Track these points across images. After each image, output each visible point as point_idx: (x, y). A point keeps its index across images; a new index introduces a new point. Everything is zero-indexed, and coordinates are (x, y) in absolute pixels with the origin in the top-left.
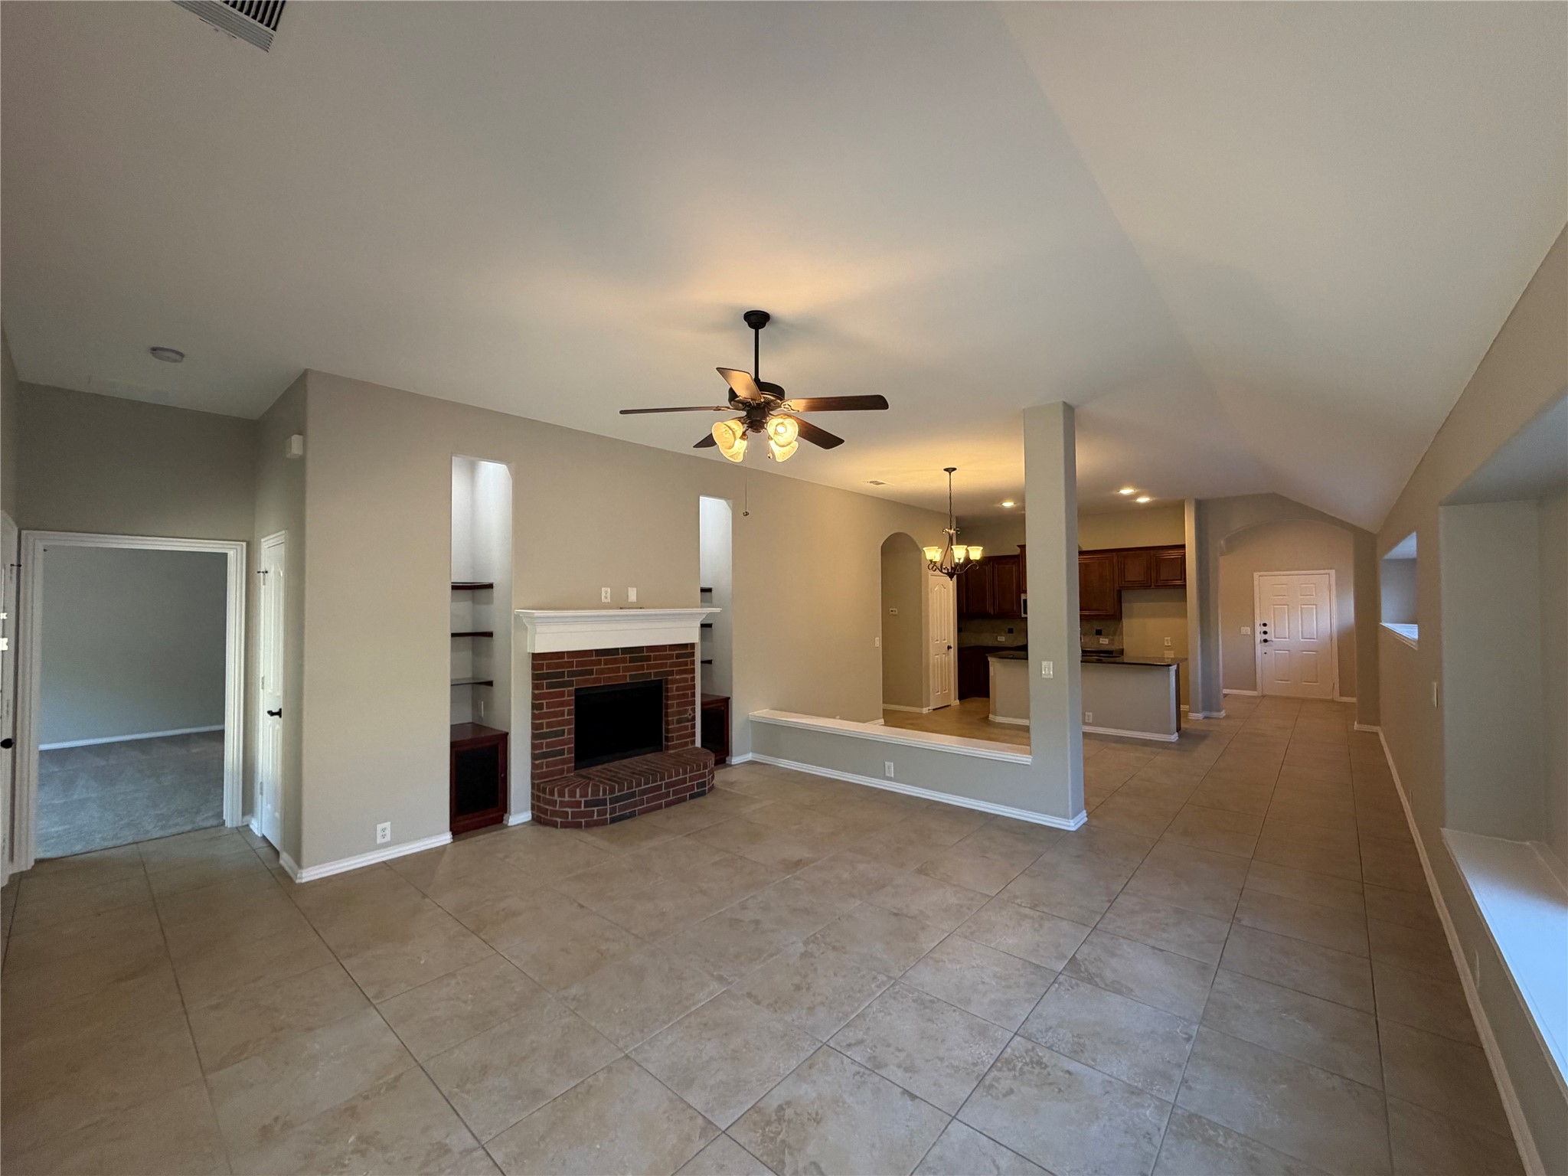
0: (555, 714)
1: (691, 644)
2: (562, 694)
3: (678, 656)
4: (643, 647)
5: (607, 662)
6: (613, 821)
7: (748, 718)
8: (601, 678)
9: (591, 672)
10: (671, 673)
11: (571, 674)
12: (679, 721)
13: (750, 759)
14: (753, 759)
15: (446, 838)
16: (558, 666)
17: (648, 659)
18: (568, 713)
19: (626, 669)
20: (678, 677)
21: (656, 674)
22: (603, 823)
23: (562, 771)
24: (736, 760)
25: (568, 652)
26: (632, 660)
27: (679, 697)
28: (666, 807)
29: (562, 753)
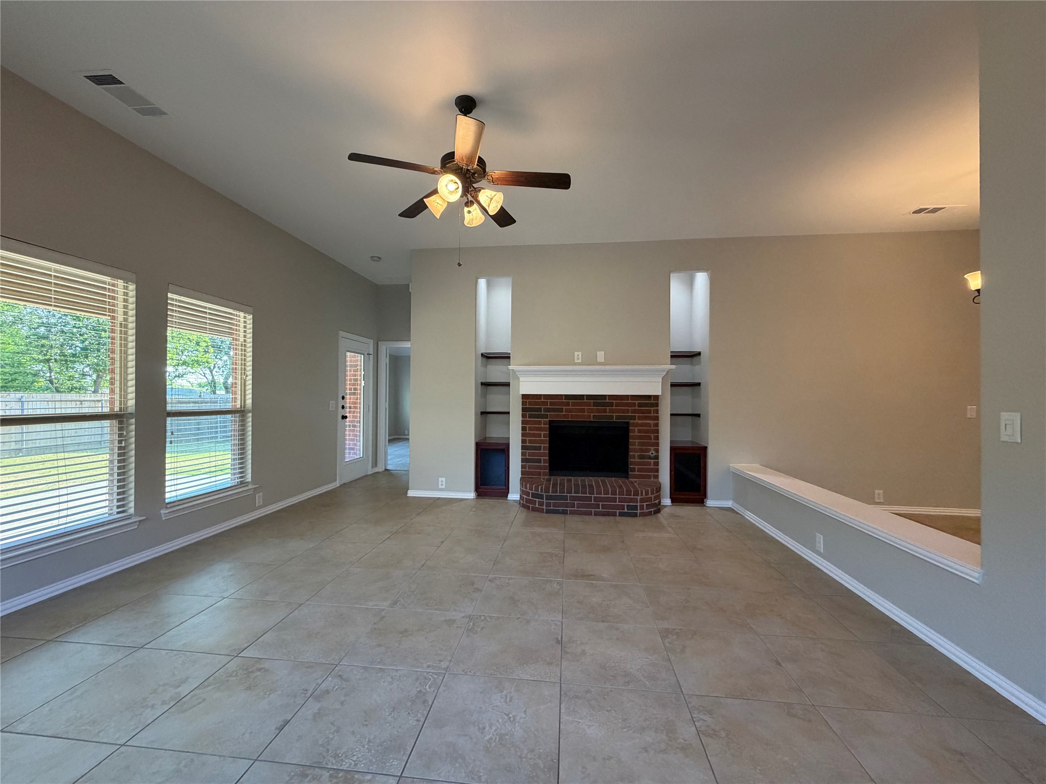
0: (534, 435)
1: (654, 396)
2: (540, 423)
3: (640, 405)
4: (606, 395)
5: (574, 404)
6: (548, 512)
7: (729, 468)
8: (566, 415)
9: (561, 410)
10: (634, 418)
11: (547, 410)
12: (641, 457)
13: (730, 506)
14: (732, 507)
15: (471, 495)
16: (536, 404)
17: (611, 405)
18: (544, 436)
19: (591, 411)
20: (640, 422)
21: (618, 417)
22: (541, 511)
23: (539, 474)
24: (710, 503)
25: (544, 395)
26: (595, 404)
27: (640, 437)
28: (595, 515)
29: (539, 461)
